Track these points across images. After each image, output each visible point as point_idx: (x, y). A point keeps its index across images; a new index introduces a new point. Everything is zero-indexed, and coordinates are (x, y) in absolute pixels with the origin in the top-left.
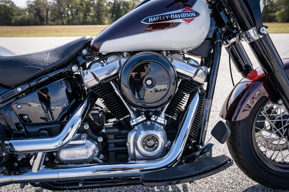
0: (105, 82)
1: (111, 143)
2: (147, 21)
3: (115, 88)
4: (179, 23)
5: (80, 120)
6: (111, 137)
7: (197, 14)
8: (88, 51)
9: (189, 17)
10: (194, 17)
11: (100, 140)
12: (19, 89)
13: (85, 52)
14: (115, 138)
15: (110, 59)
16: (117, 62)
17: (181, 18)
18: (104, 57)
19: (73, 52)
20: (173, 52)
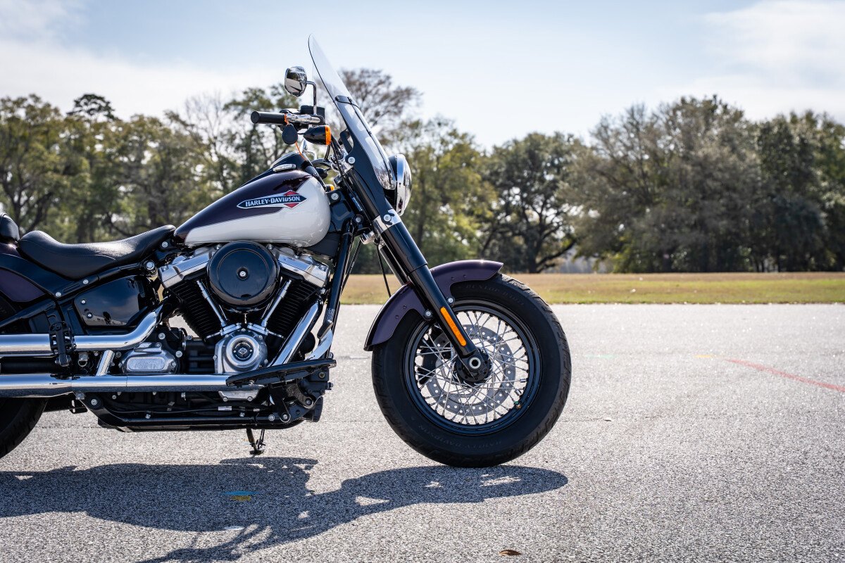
0: (189, 279)
1: (193, 361)
2: (244, 205)
3: (202, 289)
4: (281, 208)
5: (155, 322)
6: (194, 353)
7: (302, 199)
8: (171, 243)
9: (292, 201)
10: (298, 201)
11: (179, 354)
12: (86, 282)
13: (165, 244)
14: (199, 355)
15: (197, 252)
16: (207, 254)
17: (282, 202)
18: (189, 252)
19: (151, 243)
20: (279, 245)
